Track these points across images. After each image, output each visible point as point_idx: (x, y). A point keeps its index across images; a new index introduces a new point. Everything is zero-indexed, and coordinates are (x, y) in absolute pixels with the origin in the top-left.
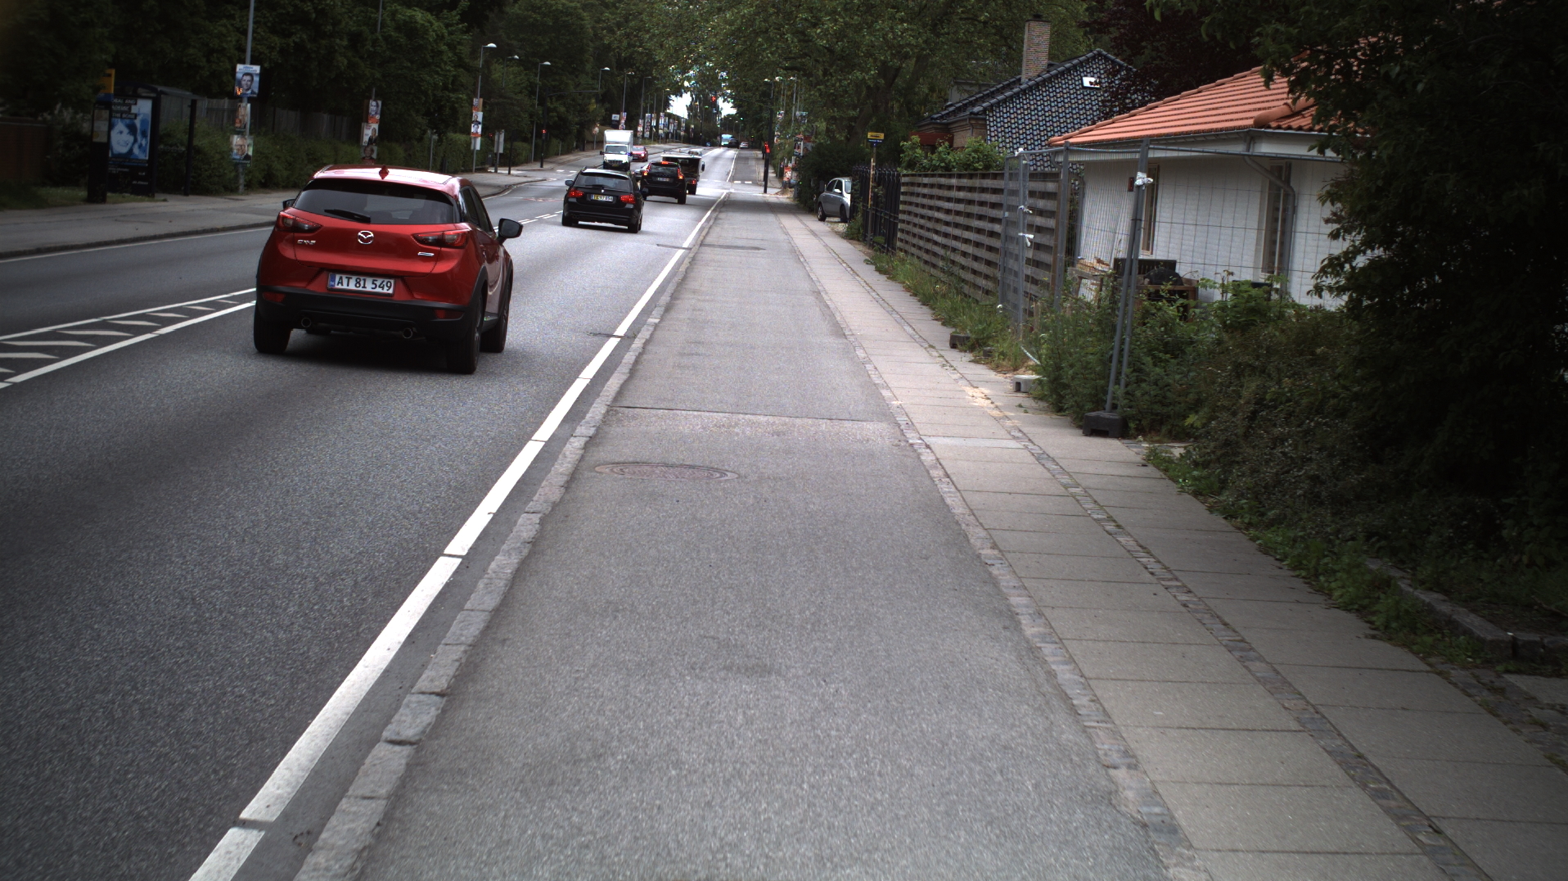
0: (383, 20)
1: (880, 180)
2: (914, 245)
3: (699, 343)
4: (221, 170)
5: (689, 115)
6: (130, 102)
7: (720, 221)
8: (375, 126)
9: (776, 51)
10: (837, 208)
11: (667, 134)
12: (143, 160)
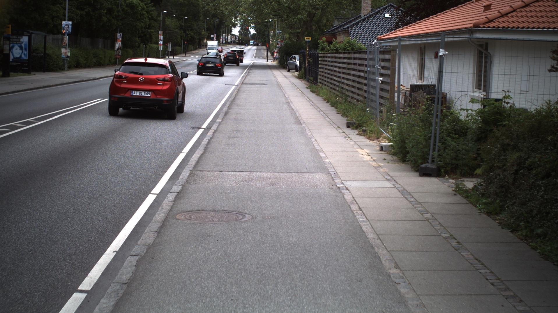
0: (121, 3)
1: (310, 56)
2: (325, 81)
3: (238, 131)
4: (57, 62)
5: (239, 34)
6: (20, 37)
7: (250, 73)
8: (120, 43)
9: (269, 9)
10: (294, 67)
11: (231, 42)
12: (25, 60)
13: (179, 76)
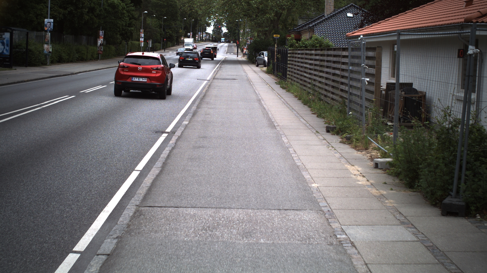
0: (103, 3)
1: (279, 52)
2: (295, 77)
3: (205, 137)
5: (213, 33)
6: (2, 34)
7: (222, 68)
8: (102, 39)
9: (239, 9)
10: (262, 62)
11: (206, 39)
12: (8, 55)
13: (168, 66)
